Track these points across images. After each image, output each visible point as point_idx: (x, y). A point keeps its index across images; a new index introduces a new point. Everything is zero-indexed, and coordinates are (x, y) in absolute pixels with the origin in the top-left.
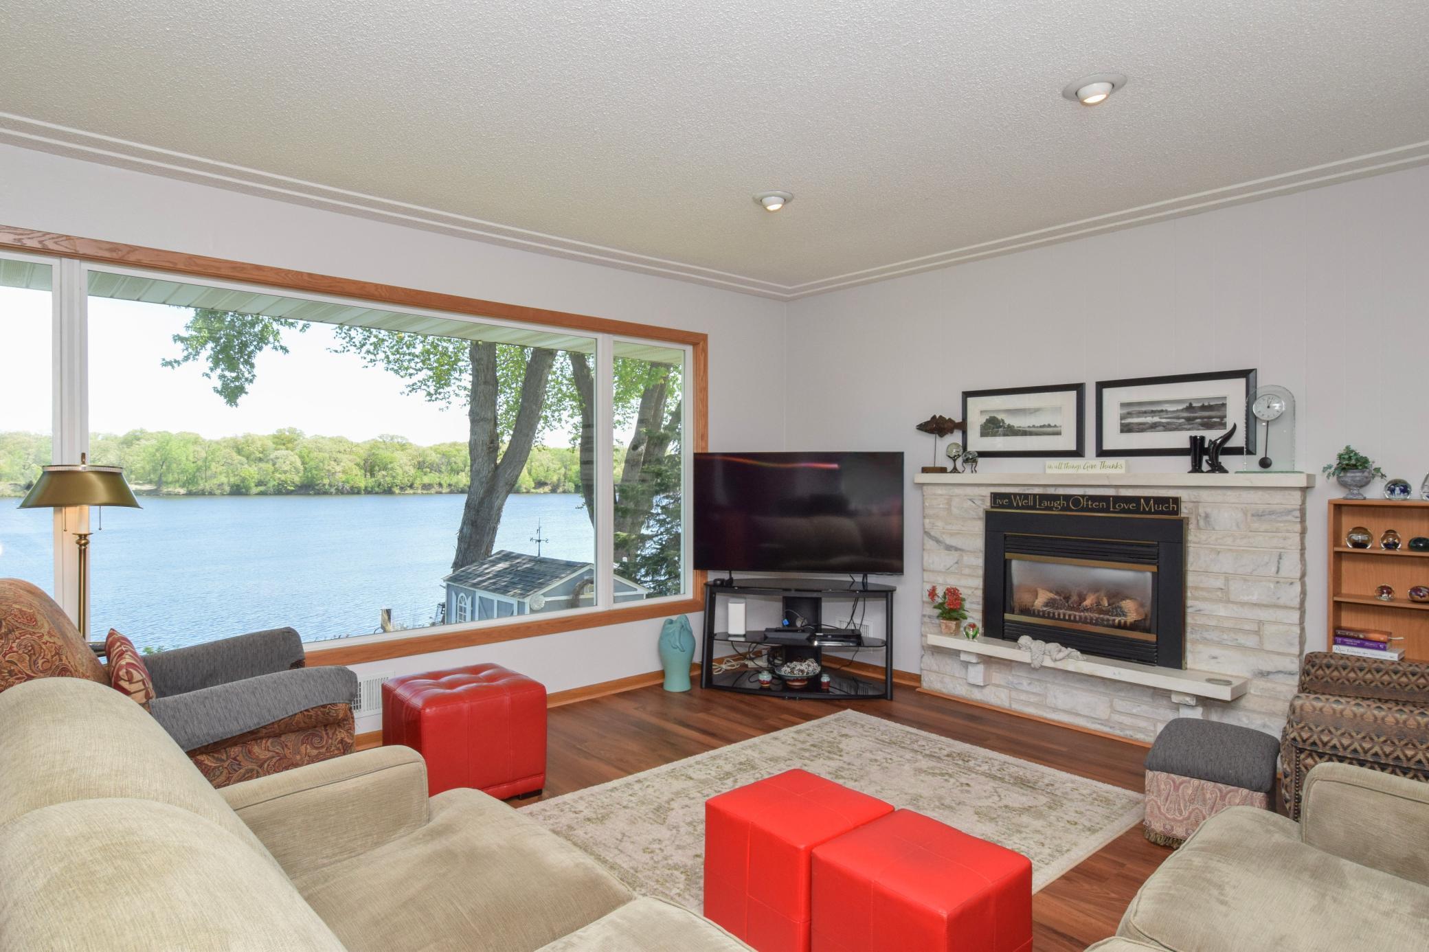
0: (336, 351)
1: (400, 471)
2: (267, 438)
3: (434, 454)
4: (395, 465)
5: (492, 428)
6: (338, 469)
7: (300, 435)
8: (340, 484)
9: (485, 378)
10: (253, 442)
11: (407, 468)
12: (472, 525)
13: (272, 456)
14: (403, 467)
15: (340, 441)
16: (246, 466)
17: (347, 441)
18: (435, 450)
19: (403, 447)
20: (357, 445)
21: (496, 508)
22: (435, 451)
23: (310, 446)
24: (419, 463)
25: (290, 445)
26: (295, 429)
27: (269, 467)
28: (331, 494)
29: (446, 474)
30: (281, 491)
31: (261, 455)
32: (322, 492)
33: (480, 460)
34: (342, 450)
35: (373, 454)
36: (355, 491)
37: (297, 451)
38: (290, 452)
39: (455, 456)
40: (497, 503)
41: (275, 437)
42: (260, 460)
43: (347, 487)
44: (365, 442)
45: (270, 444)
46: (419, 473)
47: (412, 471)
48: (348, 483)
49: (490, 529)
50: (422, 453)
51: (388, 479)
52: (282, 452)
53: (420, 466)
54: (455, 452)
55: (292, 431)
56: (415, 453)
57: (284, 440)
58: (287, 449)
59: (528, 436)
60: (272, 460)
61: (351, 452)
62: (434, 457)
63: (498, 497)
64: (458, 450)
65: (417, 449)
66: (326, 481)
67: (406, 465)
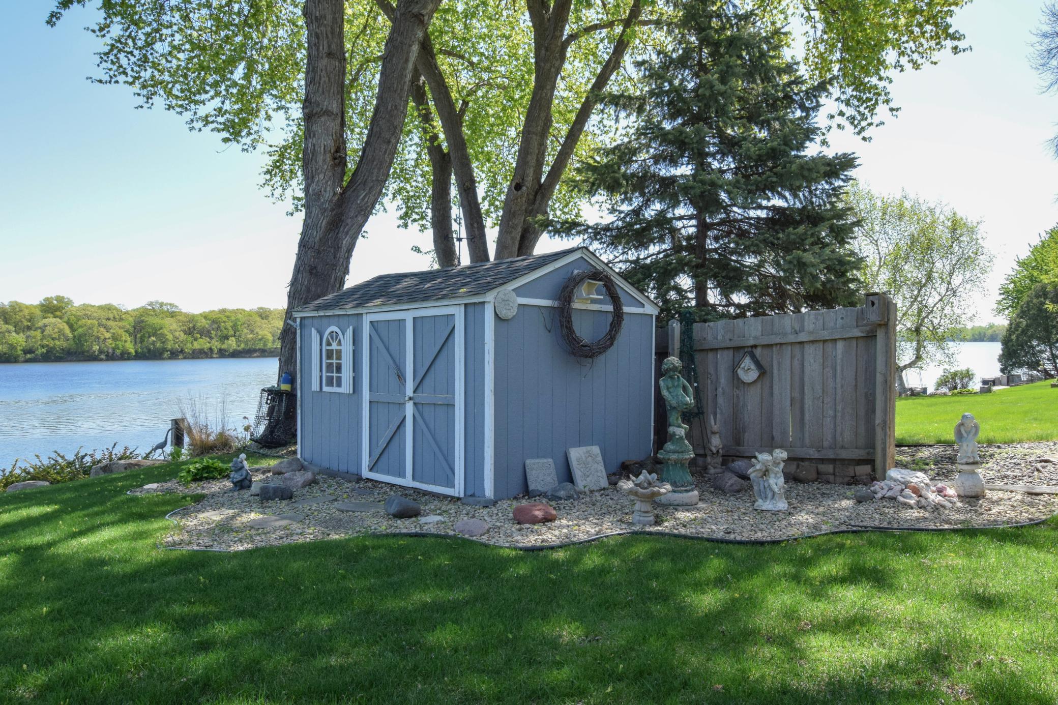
0: (100, 81)
1: (170, 337)
2: (36, 307)
3: (204, 320)
4: (165, 331)
5: (338, 127)
6: (108, 335)
7: (70, 302)
8: (110, 351)
9: (329, 46)
10: (21, 311)
11: (177, 334)
12: (311, 273)
13: (40, 324)
14: (172, 330)
15: (108, 308)
16: (14, 334)
17: (116, 309)
18: (205, 316)
19: (173, 315)
20: (127, 313)
21: (344, 249)
22: (205, 318)
23: (79, 314)
24: (189, 328)
25: (58, 313)
26: (63, 297)
27: (38, 334)
28: (101, 360)
29: (216, 339)
30: (51, 356)
31: (29, 324)
32: (92, 358)
33: (321, 176)
34: (111, 316)
35: (143, 321)
36: (124, 356)
37: (66, 319)
38: (58, 320)
39: (224, 322)
40: (345, 242)
41: (42, 305)
42: (29, 328)
43: (118, 352)
44: (134, 310)
45: (38, 312)
46: (190, 339)
47: (183, 336)
48: (118, 348)
49: (336, 279)
50: (192, 319)
51: (158, 345)
52: (51, 320)
53: (190, 332)
54: (225, 319)
55: (60, 299)
56: (185, 319)
57: (52, 308)
58: (55, 317)
59: (389, 142)
60: (40, 328)
61: (121, 319)
62: (204, 323)
63: (347, 233)
64: (228, 317)
65: (186, 315)
66: (96, 348)
67: (175, 331)
